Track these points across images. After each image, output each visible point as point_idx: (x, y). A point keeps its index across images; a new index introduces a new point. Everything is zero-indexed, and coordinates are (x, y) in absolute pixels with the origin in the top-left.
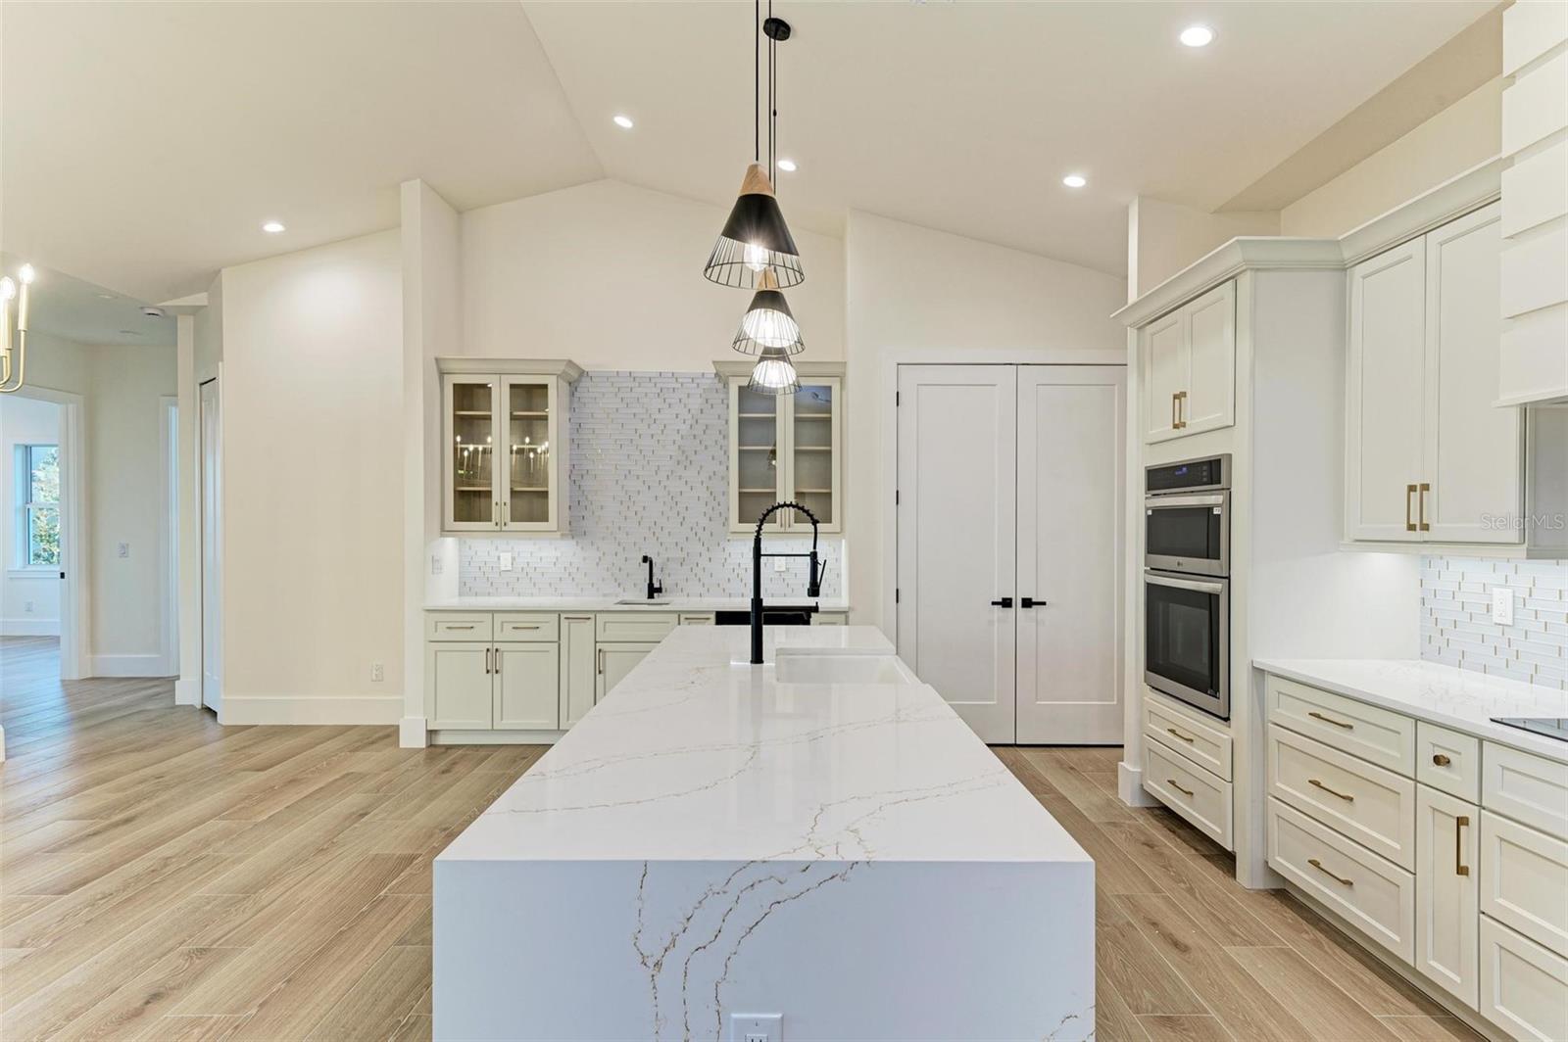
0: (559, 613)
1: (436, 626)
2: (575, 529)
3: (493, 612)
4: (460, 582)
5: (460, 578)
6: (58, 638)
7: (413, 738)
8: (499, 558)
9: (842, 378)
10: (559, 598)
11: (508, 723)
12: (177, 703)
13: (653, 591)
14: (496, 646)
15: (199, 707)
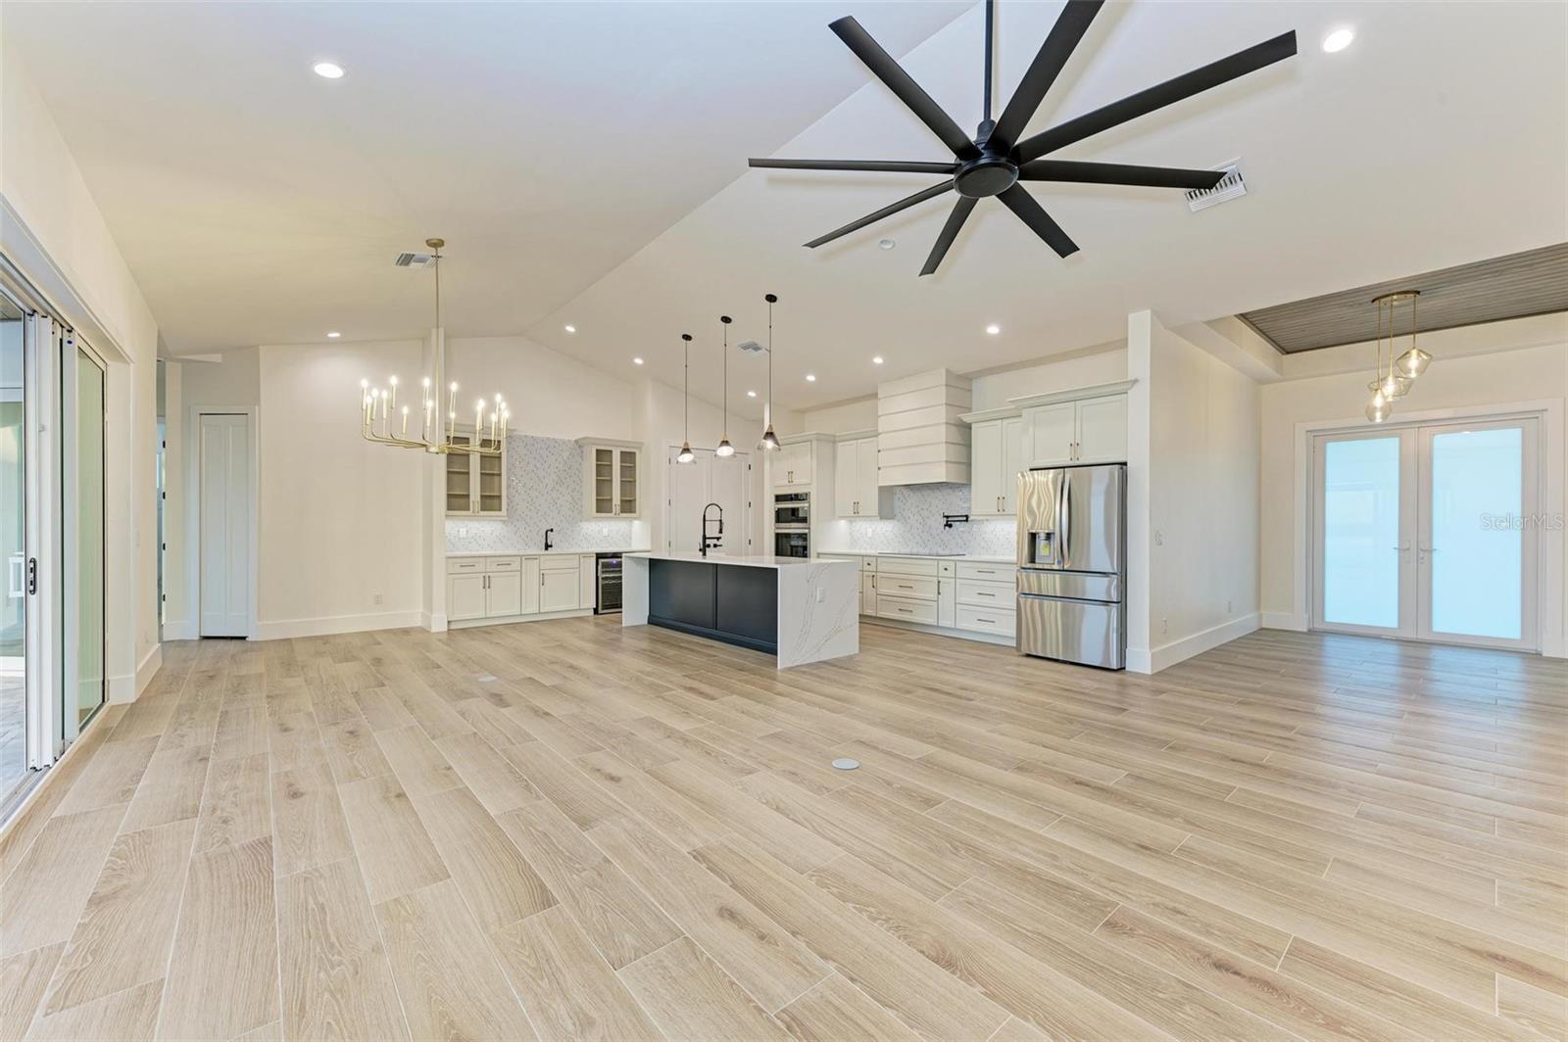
9: (640, 448)
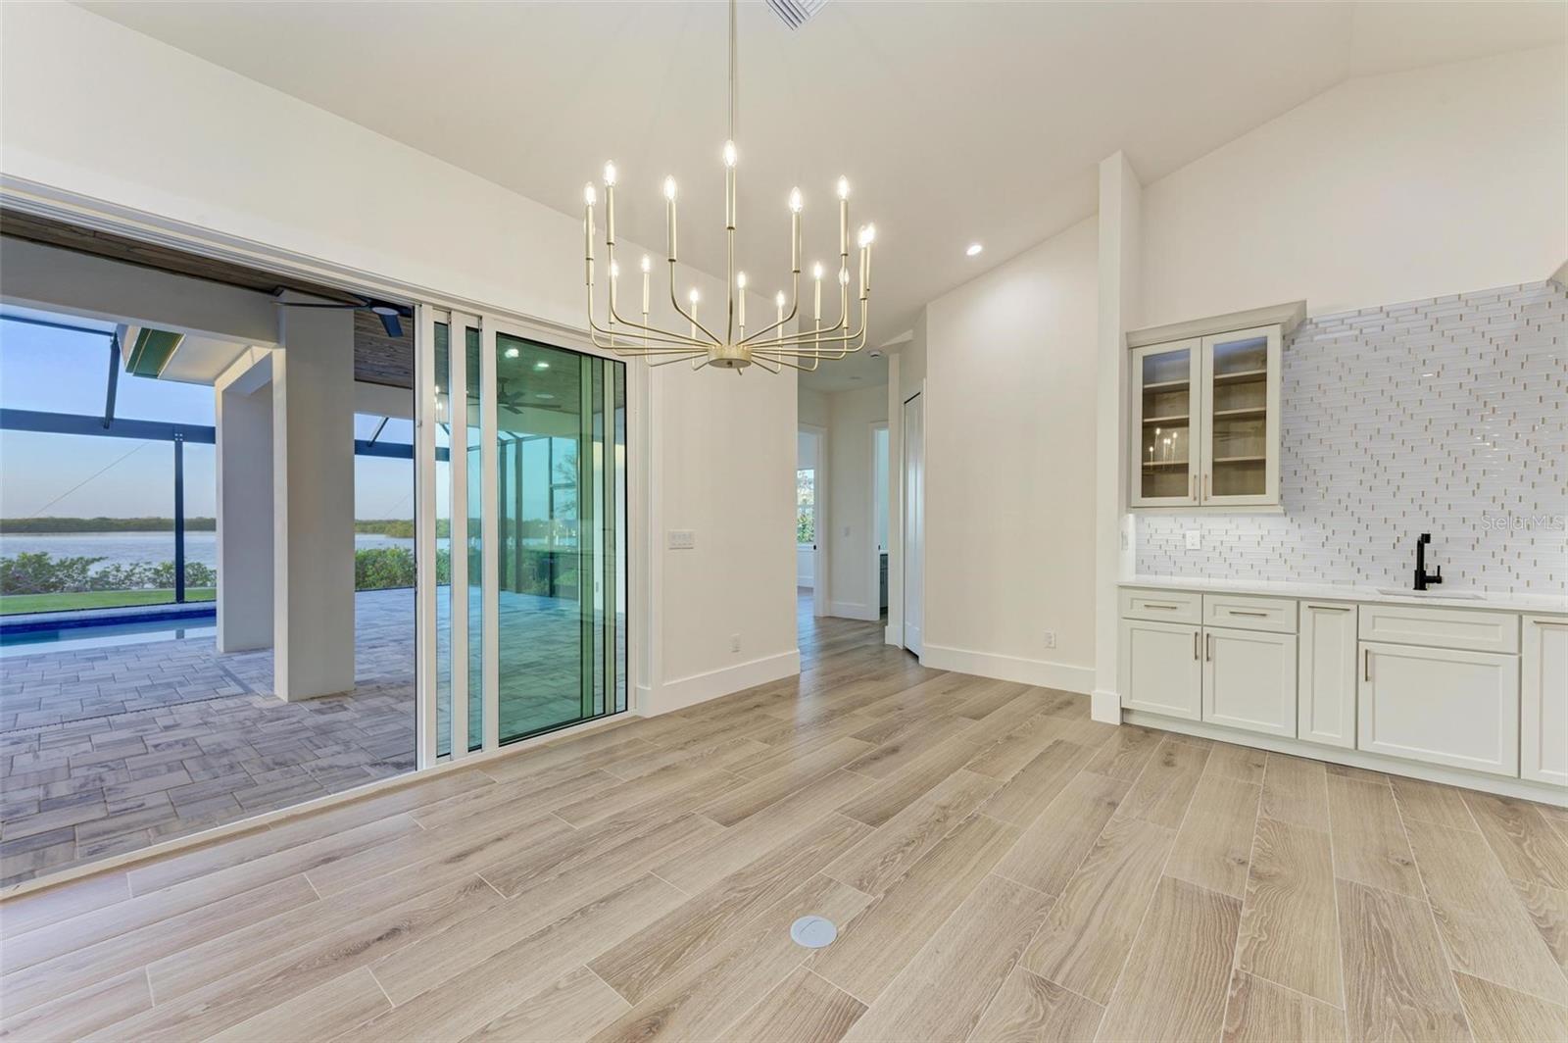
0: (1299, 600)
1: (1132, 603)
2: (1290, 504)
3: (1203, 593)
4: (1137, 560)
5: (1137, 556)
6: (812, 589)
7: (1105, 712)
8: (1184, 536)
10: (1265, 582)
11: (1220, 718)
12: (887, 642)
13: (1422, 580)
14: (1207, 630)
15: (901, 648)
